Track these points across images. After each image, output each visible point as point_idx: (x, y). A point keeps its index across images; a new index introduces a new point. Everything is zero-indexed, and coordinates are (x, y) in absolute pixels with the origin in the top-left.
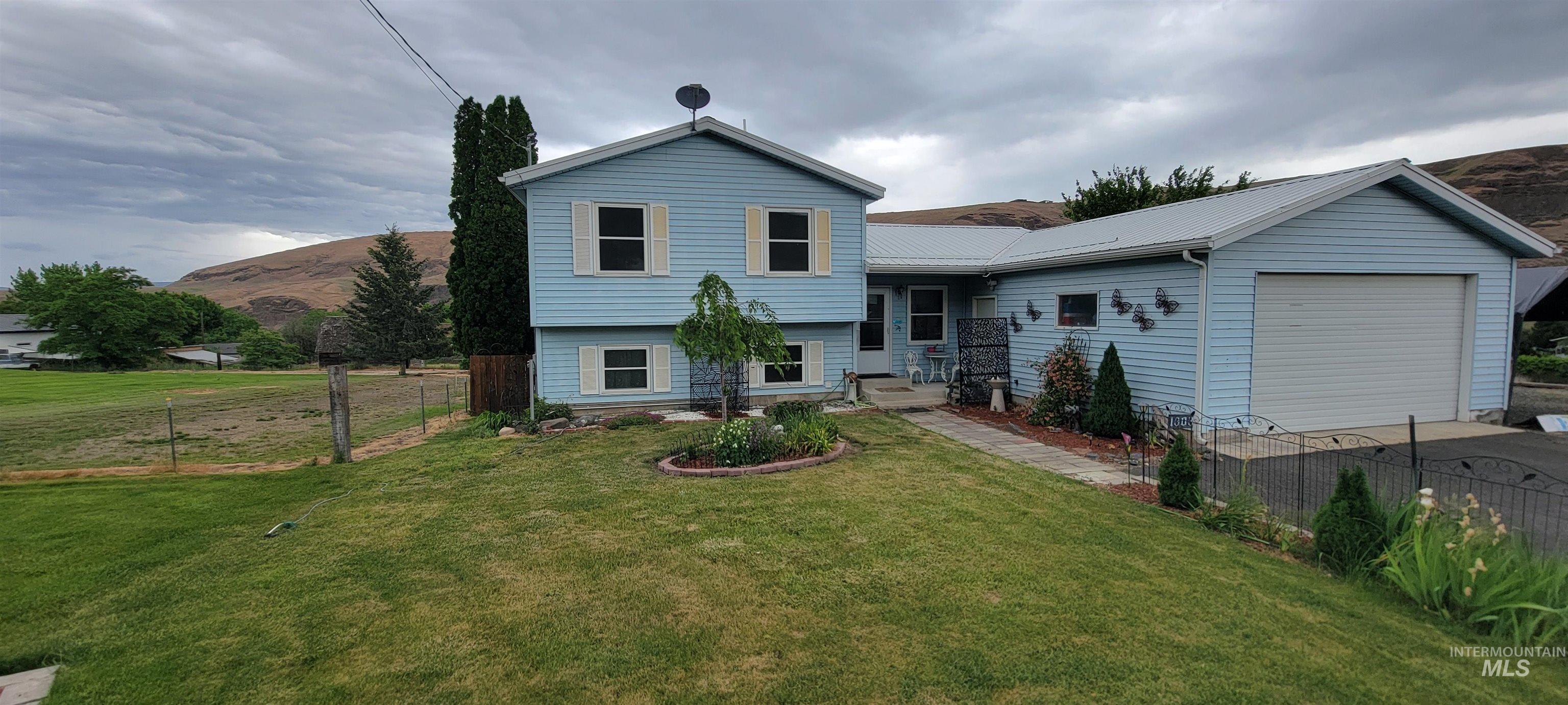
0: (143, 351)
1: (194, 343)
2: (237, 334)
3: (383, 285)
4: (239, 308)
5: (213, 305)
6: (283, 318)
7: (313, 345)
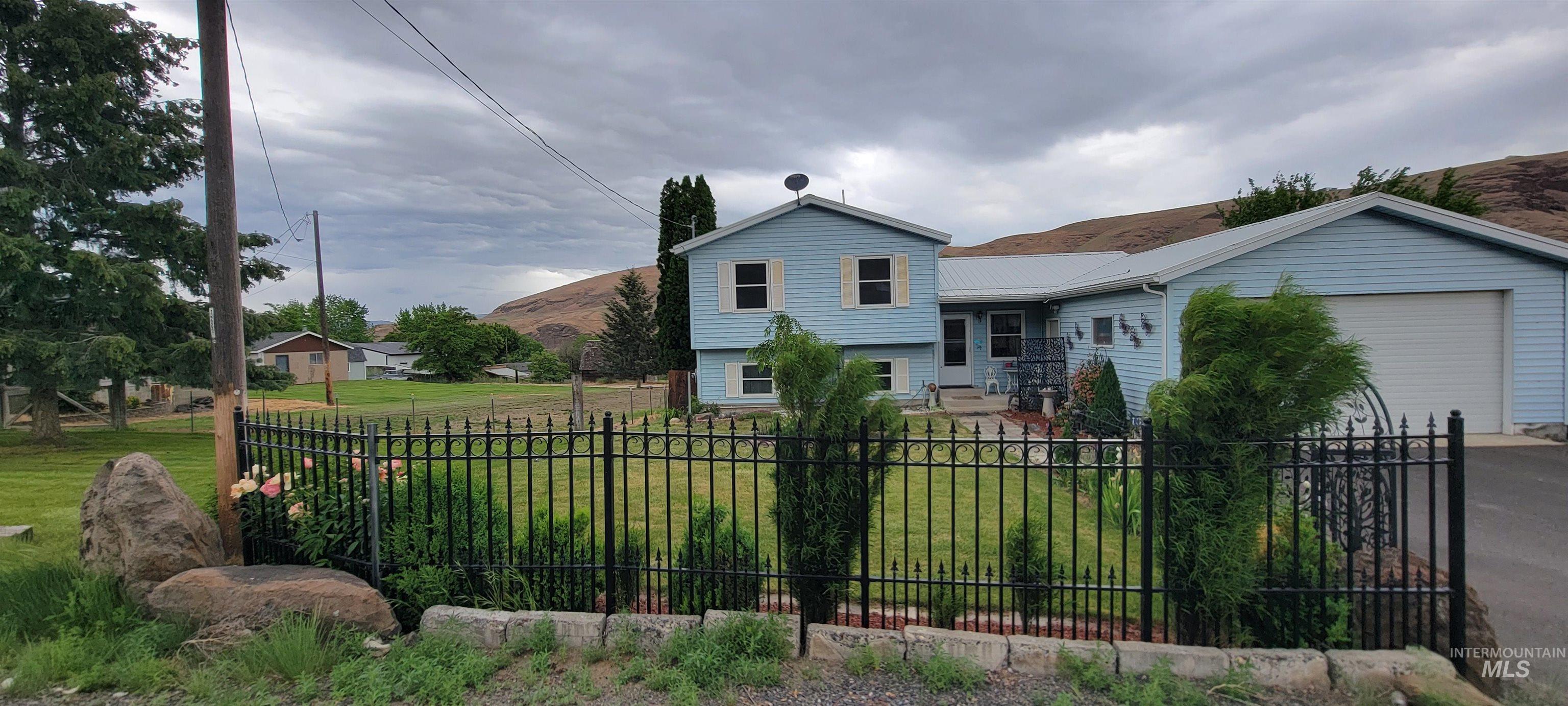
0: (471, 368)
1: (500, 362)
2: (528, 355)
3: (625, 315)
4: (530, 334)
5: (513, 333)
6: (560, 343)
7: (578, 364)
